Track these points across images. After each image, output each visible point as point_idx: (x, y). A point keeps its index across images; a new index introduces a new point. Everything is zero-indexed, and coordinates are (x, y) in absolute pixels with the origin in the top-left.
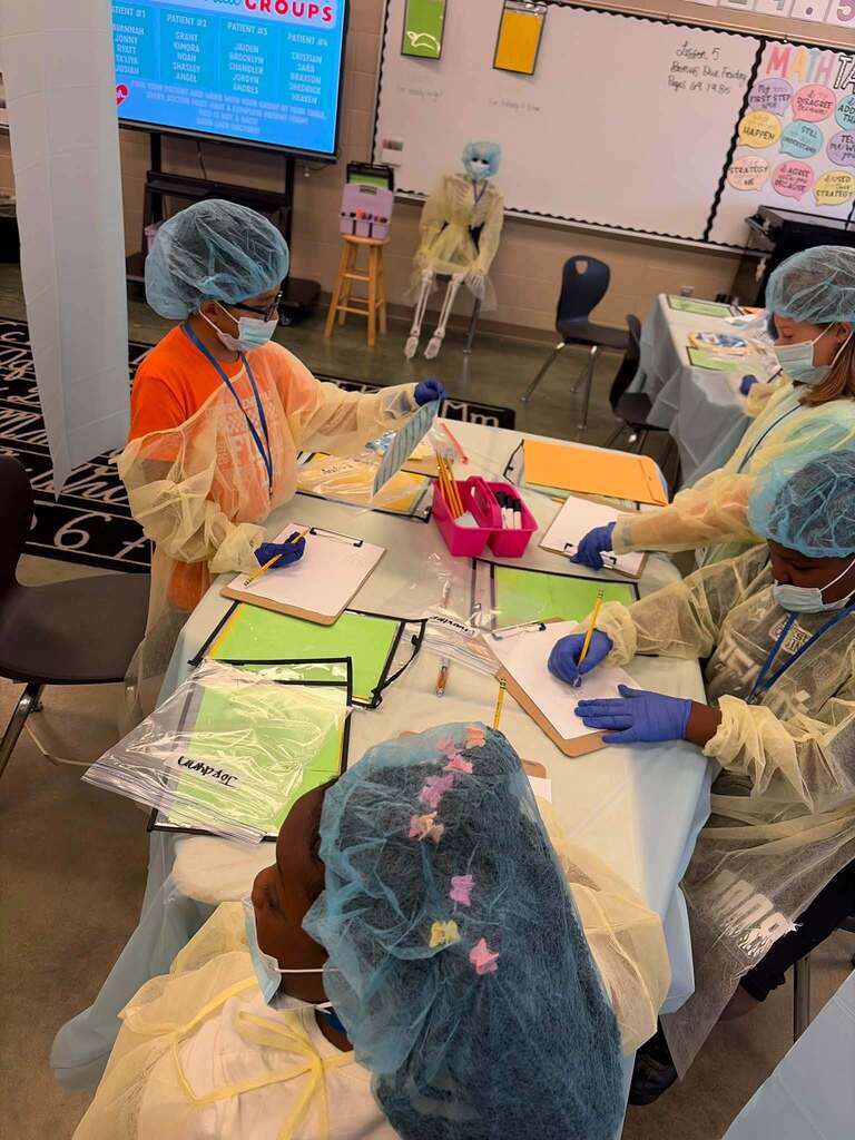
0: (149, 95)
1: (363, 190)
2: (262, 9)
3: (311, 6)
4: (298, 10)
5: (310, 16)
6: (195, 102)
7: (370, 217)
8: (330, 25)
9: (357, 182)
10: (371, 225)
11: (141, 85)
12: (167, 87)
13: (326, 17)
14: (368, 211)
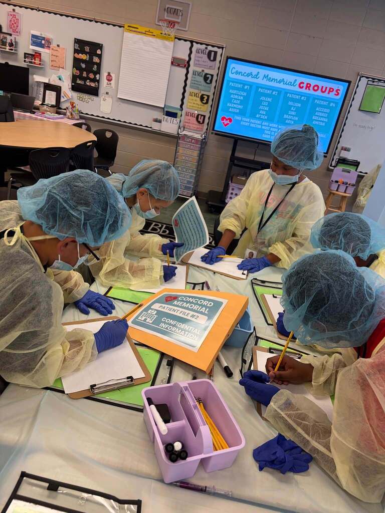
0: (242, 123)
1: (344, 171)
2: (306, 89)
3: (330, 88)
4: (324, 90)
5: (329, 93)
6: (263, 127)
7: (347, 184)
8: (338, 97)
9: (341, 167)
10: (347, 187)
11: (239, 118)
12: (251, 120)
13: (337, 94)
14: (345, 181)
